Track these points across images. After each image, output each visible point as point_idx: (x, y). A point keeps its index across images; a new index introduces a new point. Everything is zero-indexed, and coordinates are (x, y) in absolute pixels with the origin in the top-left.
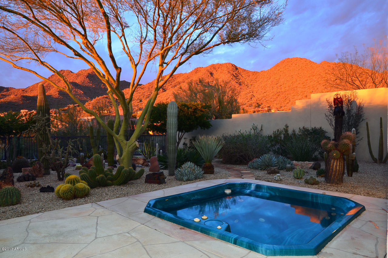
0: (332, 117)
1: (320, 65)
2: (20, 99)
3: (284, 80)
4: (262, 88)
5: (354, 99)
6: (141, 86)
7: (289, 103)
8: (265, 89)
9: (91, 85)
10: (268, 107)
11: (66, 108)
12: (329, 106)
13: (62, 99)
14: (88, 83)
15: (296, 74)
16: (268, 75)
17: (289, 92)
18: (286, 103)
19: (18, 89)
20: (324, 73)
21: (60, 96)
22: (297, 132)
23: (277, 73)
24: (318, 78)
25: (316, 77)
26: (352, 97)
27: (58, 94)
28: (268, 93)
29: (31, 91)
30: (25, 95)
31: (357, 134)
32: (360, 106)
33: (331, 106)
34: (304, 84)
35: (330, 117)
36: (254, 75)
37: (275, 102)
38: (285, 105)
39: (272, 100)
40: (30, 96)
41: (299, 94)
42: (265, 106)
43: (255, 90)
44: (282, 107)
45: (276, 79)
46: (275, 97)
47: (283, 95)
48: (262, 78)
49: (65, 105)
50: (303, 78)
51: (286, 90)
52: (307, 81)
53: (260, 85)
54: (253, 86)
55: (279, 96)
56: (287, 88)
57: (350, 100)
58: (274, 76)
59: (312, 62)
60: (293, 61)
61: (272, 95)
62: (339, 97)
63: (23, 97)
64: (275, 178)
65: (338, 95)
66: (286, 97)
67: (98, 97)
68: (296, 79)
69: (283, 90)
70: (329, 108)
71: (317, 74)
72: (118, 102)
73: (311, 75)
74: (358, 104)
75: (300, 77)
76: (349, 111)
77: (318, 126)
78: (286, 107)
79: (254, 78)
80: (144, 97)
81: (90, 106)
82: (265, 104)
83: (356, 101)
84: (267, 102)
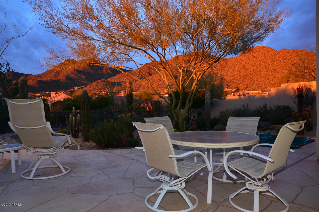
0: (296, 98)
1: (280, 52)
2: (36, 83)
3: (250, 65)
4: (231, 72)
5: (310, 88)
6: (131, 72)
7: (254, 84)
8: (233, 73)
9: (91, 71)
10: (236, 88)
11: (72, 90)
12: (294, 92)
13: (69, 82)
14: (89, 69)
15: (259, 60)
16: (236, 61)
17: (254, 75)
18: (251, 84)
19: (34, 75)
20: (284, 59)
21: (66, 80)
22: (273, 108)
23: (243, 59)
24: (279, 63)
25: (277, 62)
26: (309, 86)
27: (66, 79)
28: (235, 76)
29: (44, 77)
30: (40, 79)
31: (312, 109)
32: (314, 92)
33: (295, 92)
34: (267, 68)
35: (295, 99)
36: (224, 62)
37: (242, 84)
38: (251, 86)
39: (239, 82)
40: (44, 80)
41: (263, 77)
42: (234, 87)
43: (225, 73)
44: (248, 88)
45: (243, 65)
46: (242, 80)
47: (249, 78)
48: (230, 64)
49: (72, 87)
50: (265, 63)
51: (251, 74)
52: (270, 66)
53: (229, 69)
54: (223, 70)
55: (245, 78)
56: (252, 72)
57: (308, 88)
58: (241, 62)
59: (273, 50)
60: (257, 49)
61: (239, 77)
62: (301, 87)
63: (39, 82)
64: (267, 132)
65: (300, 86)
66: (251, 79)
67: (97, 80)
68: (260, 64)
69: (248, 74)
70: (294, 93)
71: (278, 60)
72: (113, 84)
73: (272, 60)
74: (313, 91)
75: (263, 62)
76: (307, 95)
77: (286, 104)
78: (251, 88)
79: (224, 64)
80: (134, 80)
81: (91, 88)
82: (234, 86)
83: (311, 89)
84: (235, 83)
